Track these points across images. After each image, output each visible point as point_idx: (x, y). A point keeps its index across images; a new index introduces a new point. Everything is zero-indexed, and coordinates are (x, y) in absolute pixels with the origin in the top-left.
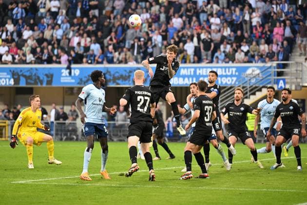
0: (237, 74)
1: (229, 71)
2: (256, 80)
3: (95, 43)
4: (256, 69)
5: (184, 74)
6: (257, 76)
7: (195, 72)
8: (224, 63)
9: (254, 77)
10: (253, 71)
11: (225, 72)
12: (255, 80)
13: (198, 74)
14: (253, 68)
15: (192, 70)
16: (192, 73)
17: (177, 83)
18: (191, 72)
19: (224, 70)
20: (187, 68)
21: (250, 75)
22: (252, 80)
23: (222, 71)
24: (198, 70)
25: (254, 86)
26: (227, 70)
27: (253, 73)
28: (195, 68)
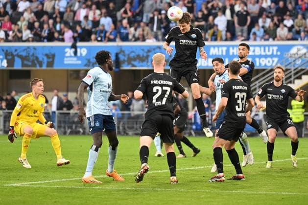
0: (279, 53)
1: (269, 51)
2: (302, 60)
3: (105, 17)
4: (301, 47)
5: (214, 53)
6: (304, 56)
7: (228, 51)
8: (263, 40)
9: (300, 57)
10: (299, 50)
11: (265, 51)
12: (300, 61)
13: (231, 53)
14: (299, 47)
15: (225, 49)
16: (224, 53)
17: (206, 65)
18: (222, 51)
19: (262, 49)
20: (218, 46)
21: (295, 54)
22: (297, 61)
23: (261, 50)
24: (231, 49)
25: (300, 68)
26: (267, 48)
27: (299, 53)
28: (228, 47)
